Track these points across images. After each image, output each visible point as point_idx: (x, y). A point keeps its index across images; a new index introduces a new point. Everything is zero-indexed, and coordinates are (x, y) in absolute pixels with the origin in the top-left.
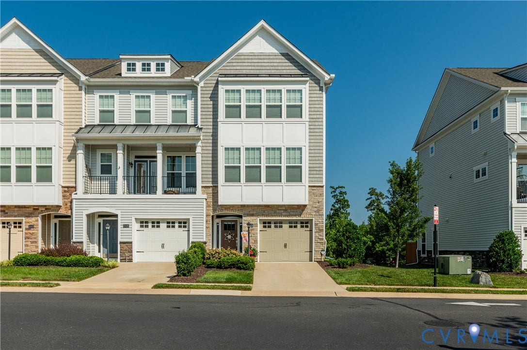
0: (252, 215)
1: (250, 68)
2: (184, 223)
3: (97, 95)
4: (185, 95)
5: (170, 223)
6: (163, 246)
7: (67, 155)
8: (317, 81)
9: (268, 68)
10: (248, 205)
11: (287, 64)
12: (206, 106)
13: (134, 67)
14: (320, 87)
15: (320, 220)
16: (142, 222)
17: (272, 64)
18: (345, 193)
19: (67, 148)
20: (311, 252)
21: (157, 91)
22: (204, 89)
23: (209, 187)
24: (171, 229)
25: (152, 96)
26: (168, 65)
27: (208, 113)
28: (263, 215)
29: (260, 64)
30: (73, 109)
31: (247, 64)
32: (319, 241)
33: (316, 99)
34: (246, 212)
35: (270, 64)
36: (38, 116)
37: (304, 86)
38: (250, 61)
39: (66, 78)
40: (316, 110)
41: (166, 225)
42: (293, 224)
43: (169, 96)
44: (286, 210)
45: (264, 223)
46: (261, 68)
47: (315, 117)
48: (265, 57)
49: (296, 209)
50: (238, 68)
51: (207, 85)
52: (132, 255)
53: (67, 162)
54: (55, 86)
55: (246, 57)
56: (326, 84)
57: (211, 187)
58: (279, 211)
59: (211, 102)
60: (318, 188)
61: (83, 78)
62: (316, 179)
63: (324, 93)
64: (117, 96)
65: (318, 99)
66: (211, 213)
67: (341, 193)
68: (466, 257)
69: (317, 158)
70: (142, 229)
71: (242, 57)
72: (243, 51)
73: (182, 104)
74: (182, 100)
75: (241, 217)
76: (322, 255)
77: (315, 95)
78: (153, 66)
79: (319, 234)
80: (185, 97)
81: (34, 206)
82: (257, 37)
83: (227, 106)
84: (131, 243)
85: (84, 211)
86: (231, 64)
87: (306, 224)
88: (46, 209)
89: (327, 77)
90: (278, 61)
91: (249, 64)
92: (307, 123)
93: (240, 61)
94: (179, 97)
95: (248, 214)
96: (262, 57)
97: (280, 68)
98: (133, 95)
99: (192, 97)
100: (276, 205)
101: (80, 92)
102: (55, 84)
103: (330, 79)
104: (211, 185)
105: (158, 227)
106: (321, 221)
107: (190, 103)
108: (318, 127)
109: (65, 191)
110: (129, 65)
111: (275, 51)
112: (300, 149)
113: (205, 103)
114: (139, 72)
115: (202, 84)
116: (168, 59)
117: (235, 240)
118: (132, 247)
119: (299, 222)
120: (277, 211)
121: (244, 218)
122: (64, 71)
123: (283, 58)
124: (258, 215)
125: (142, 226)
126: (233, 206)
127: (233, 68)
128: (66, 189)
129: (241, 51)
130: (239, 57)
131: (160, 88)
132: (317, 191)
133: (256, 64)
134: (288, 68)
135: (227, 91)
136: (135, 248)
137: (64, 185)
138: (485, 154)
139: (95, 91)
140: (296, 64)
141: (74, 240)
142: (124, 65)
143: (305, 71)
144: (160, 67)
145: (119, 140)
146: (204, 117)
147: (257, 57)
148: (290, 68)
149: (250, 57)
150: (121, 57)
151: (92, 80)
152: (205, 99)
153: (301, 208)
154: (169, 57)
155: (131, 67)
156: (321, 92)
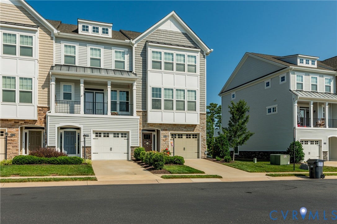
0: (166, 130)
1: (165, 39)
2: (125, 134)
3: (63, 44)
4: (123, 51)
5: (116, 134)
6: (111, 149)
7: (42, 85)
8: (202, 52)
9: (175, 40)
10: (163, 124)
11: (186, 40)
12: (138, 60)
13: (87, 29)
14: (203, 55)
15: (204, 134)
16: (97, 133)
17: (177, 39)
19: (42, 80)
20: (198, 152)
21: (105, 46)
22: (137, 49)
23: (140, 111)
24: (116, 138)
25: (101, 49)
26: (110, 31)
27: (140, 64)
28: (172, 130)
29: (170, 38)
30: (47, 53)
31: (163, 37)
32: (203, 146)
34: (163, 128)
35: (176, 38)
36: (21, 55)
37: (197, 54)
38: (165, 35)
39: (41, 30)
41: (113, 135)
42: (188, 136)
43: (113, 51)
44: (185, 128)
45: (173, 135)
46: (171, 40)
48: (173, 34)
49: (191, 127)
50: (158, 38)
51: (138, 47)
52: (91, 156)
53: (41, 90)
54: (35, 34)
55: (162, 32)
56: (207, 54)
57: (142, 111)
59: (142, 58)
60: (203, 115)
61: (56, 31)
62: (202, 110)
63: (206, 59)
64: (77, 47)
65: (203, 63)
66: (142, 128)
68: (288, 155)
69: (202, 97)
70: (97, 138)
71: (160, 32)
72: (160, 28)
73: (121, 57)
74: (121, 54)
76: (205, 154)
77: (202, 60)
78: (100, 29)
79: (204, 142)
81: (15, 120)
82: (169, 21)
83: (153, 62)
84: (90, 147)
85: (56, 125)
86: (153, 35)
87: (195, 136)
88: (25, 122)
89: (209, 51)
90: (181, 37)
91: (164, 37)
92: (199, 76)
93: (159, 34)
94: (120, 52)
95: (164, 129)
97: (182, 41)
98: (89, 47)
99: (128, 53)
101: (52, 41)
103: (211, 52)
104: (141, 110)
105: (108, 136)
107: (127, 57)
108: (202, 79)
109: (40, 110)
110: (83, 26)
111: (179, 31)
112: (195, 91)
113: (138, 58)
114: (90, 32)
115: (135, 46)
116: (111, 26)
117: (151, 145)
118: (91, 150)
119: (191, 135)
120: (181, 128)
121: (161, 132)
122: (39, 24)
123: (183, 35)
124: (169, 130)
125: (96, 136)
126: (155, 124)
127: (154, 38)
128: (41, 109)
129: (159, 28)
130: (158, 32)
131: (107, 45)
132: (202, 117)
133: (168, 37)
134: (186, 42)
135: (153, 52)
136: (93, 151)
137: (39, 106)
138: (275, 100)
139: (61, 41)
140: (191, 40)
141: (49, 145)
142: (80, 26)
143: (196, 45)
144: (105, 31)
145: (82, 77)
146: (137, 66)
147: (168, 33)
148: (188, 42)
149: (165, 33)
150: (79, 20)
152: (137, 55)
153: (194, 126)
155: (85, 28)
156: (204, 58)
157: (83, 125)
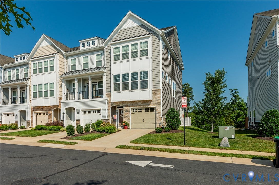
0: (127, 106)
1: (126, 35)
2: (99, 111)
3: (70, 59)
5: (94, 111)
6: (92, 121)
7: (60, 85)
8: (157, 36)
9: (134, 34)
10: (125, 101)
11: (142, 30)
14: (158, 38)
16: (84, 111)
17: (135, 32)
18: (238, 92)
19: (60, 82)
20: (155, 124)
21: (91, 53)
22: (107, 49)
23: (109, 94)
24: (95, 114)
25: (89, 56)
26: (96, 42)
28: (132, 106)
29: (130, 33)
30: (62, 66)
32: (159, 118)
33: (156, 45)
34: (125, 105)
36: (50, 71)
37: (149, 39)
38: (126, 32)
39: (59, 54)
40: (157, 50)
42: (147, 110)
43: (95, 55)
44: (142, 103)
45: (134, 110)
47: (156, 54)
49: (147, 102)
50: (121, 36)
51: (108, 47)
53: (60, 88)
56: (161, 36)
58: (139, 104)
59: (110, 55)
61: (64, 53)
62: (157, 86)
63: (160, 41)
64: (77, 58)
65: (158, 45)
66: (110, 106)
67: (235, 92)
69: (157, 75)
70: (84, 114)
71: (123, 31)
73: (100, 58)
75: (122, 107)
76: (160, 125)
77: (156, 43)
78: (91, 43)
79: (159, 114)
80: (101, 54)
81: (51, 106)
82: (129, 20)
83: (114, 56)
84: (80, 120)
85: (65, 107)
86: (118, 36)
87: (153, 109)
88: (54, 107)
89: (161, 32)
90: (138, 29)
92: (150, 58)
93: (121, 33)
94: (99, 55)
96: (131, 29)
97: (139, 32)
98: (82, 57)
99: (103, 54)
100: (138, 101)
101: (64, 59)
102: (55, 57)
105: (90, 113)
106: (160, 108)
107: (103, 57)
108: (158, 59)
111: (137, 25)
112: (146, 72)
113: (107, 56)
114: (86, 47)
115: (106, 47)
118: (80, 122)
119: (149, 109)
121: (124, 108)
122: (59, 52)
123: (141, 27)
124: (129, 106)
126: (119, 102)
127: (118, 37)
128: (60, 99)
129: (123, 28)
130: (121, 31)
132: (157, 92)
134: (143, 32)
135: (114, 48)
136: (82, 122)
137: (59, 97)
138: (270, 61)
140: (147, 29)
141: (61, 119)
142: (81, 45)
143: (151, 32)
144: (93, 43)
145: (75, 77)
146: (107, 62)
147: (128, 30)
148: (144, 31)
149: (126, 30)
150: (79, 42)
151: (67, 53)
152: (108, 54)
153: (149, 101)
154: (96, 38)
155: (83, 45)
156: (159, 40)
157: (76, 107)
